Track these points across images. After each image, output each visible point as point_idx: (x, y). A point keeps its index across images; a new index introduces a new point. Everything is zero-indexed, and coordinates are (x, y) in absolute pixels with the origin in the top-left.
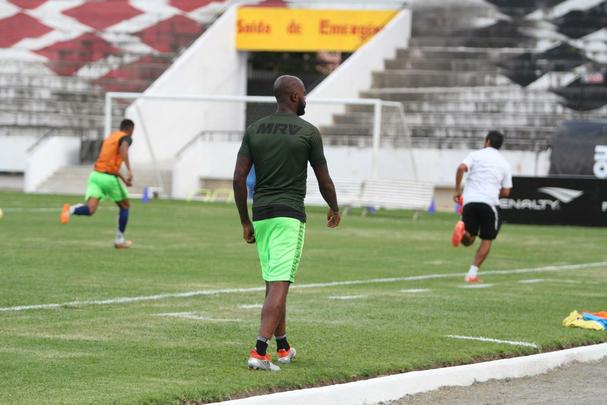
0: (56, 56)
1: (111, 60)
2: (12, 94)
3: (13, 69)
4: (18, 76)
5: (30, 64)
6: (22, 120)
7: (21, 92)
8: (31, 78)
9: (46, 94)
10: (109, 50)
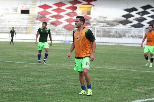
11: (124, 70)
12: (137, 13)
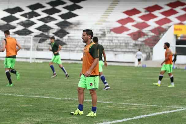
0: (132, 36)
1: (145, 37)
2: (124, 44)
3: (123, 39)
4: (125, 40)
5: (127, 38)
6: (127, 50)
7: (126, 43)
8: (128, 41)
9: (132, 44)
10: (144, 34)
11: (5, 95)
12: (22, 15)
